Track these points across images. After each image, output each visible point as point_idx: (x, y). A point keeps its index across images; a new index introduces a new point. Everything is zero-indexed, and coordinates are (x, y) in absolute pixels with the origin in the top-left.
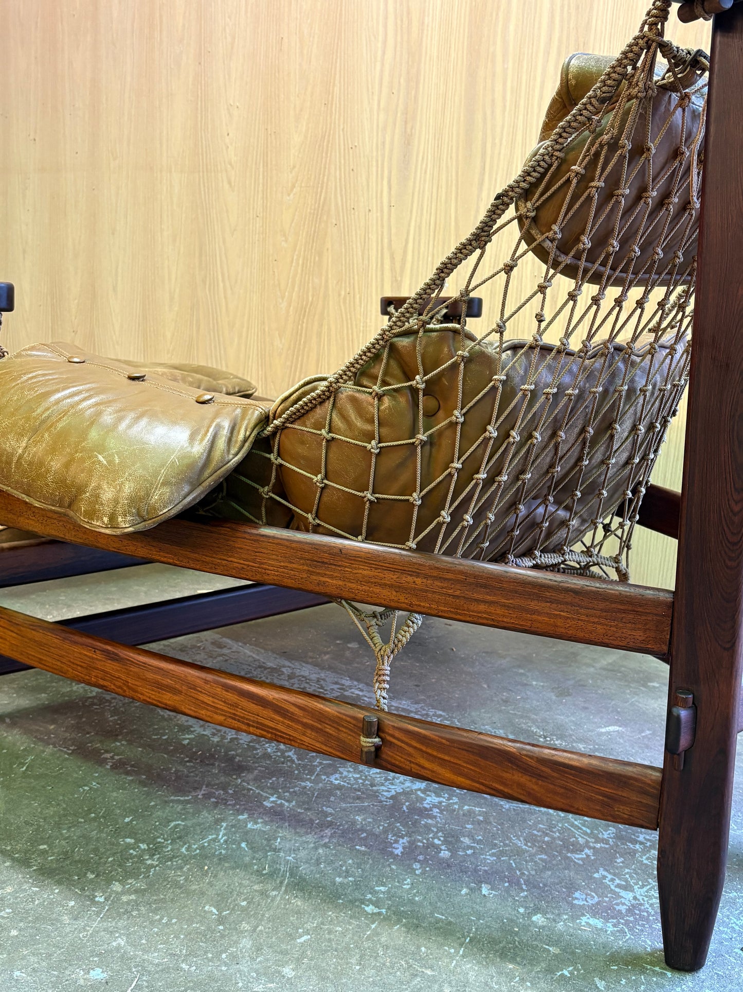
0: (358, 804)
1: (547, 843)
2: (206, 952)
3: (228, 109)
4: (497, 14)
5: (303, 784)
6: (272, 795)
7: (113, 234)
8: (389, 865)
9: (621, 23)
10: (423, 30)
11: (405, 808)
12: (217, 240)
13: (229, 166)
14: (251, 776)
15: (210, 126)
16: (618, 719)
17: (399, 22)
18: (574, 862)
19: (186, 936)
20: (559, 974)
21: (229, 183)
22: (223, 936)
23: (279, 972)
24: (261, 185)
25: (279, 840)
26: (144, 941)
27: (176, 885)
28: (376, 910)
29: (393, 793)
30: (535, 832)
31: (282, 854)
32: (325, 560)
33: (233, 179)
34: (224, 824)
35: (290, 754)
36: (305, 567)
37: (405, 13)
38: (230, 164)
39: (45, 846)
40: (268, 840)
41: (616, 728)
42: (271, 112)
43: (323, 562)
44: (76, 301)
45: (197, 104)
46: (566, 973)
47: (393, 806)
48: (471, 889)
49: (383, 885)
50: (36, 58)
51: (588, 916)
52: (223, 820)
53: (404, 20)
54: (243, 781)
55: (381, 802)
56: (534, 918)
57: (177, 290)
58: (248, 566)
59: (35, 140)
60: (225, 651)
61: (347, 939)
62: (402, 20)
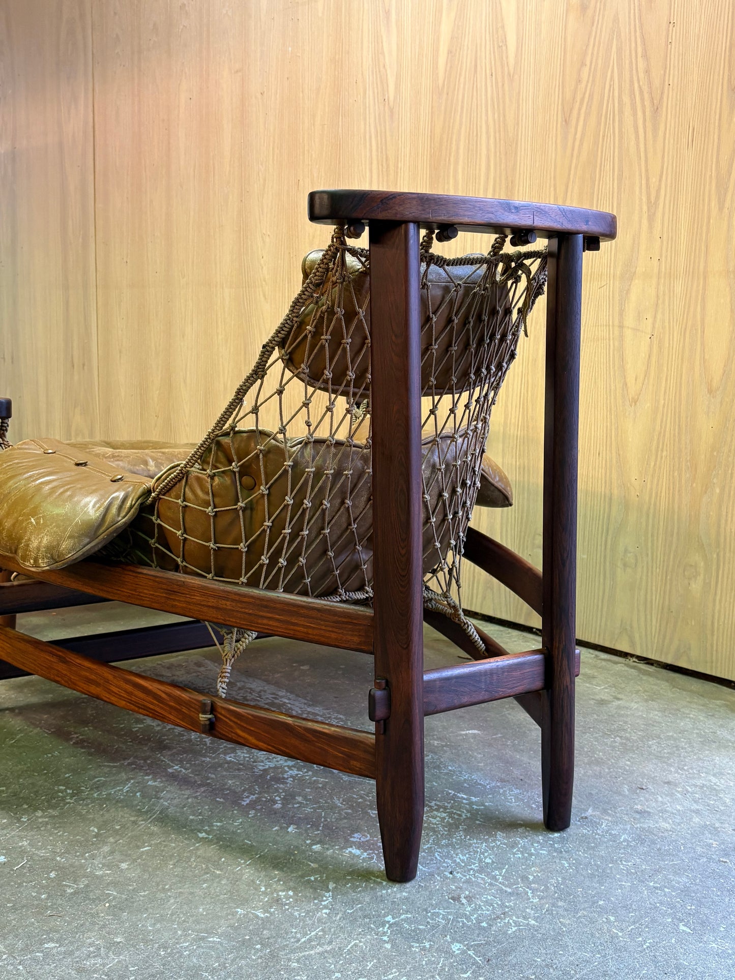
0: (236, 773)
1: (359, 804)
2: (76, 852)
3: (262, 237)
4: (449, 160)
5: (203, 759)
6: (177, 765)
7: (183, 337)
8: (233, 811)
9: (537, 165)
10: (397, 172)
11: (268, 777)
12: (256, 341)
13: (264, 283)
14: (169, 753)
15: (249, 251)
16: (482, 726)
17: (380, 167)
18: (370, 816)
19: (69, 843)
20: (306, 878)
21: (264, 296)
22: (93, 844)
23: (117, 865)
24: (287, 298)
25: (165, 792)
26: (40, 844)
27: (80, 814)
28: (207, 836)
29: (267, 767)
30: (355, 796)
31: (162, 800)
32: (175, 590)
33: (267, 293)
34: (132, 781)
35: (207, 740)
36: (165, 595)
37: (384, 160)
38: (265, 281)
39: (4, 788)
40: (157, 792)
41: (476, 732)
42: (292, 239)
43: (174, 591)
44: (157, 392)
45: (240, 233)
46: (312, 878)
47: (261, 775)
48: (281, 828)
49: (221, 821)
50: (127, 198)
51: (354, 847)
52: (132, 779)
53: (384, 165)
54: (162, 756)
55: (254, 772)
56: (314, 847)
57: (229, 383)
58: (132, 594)
59: (127, 262)
60: (202, 669)
61: (174, 851)
62: (382, 165)
